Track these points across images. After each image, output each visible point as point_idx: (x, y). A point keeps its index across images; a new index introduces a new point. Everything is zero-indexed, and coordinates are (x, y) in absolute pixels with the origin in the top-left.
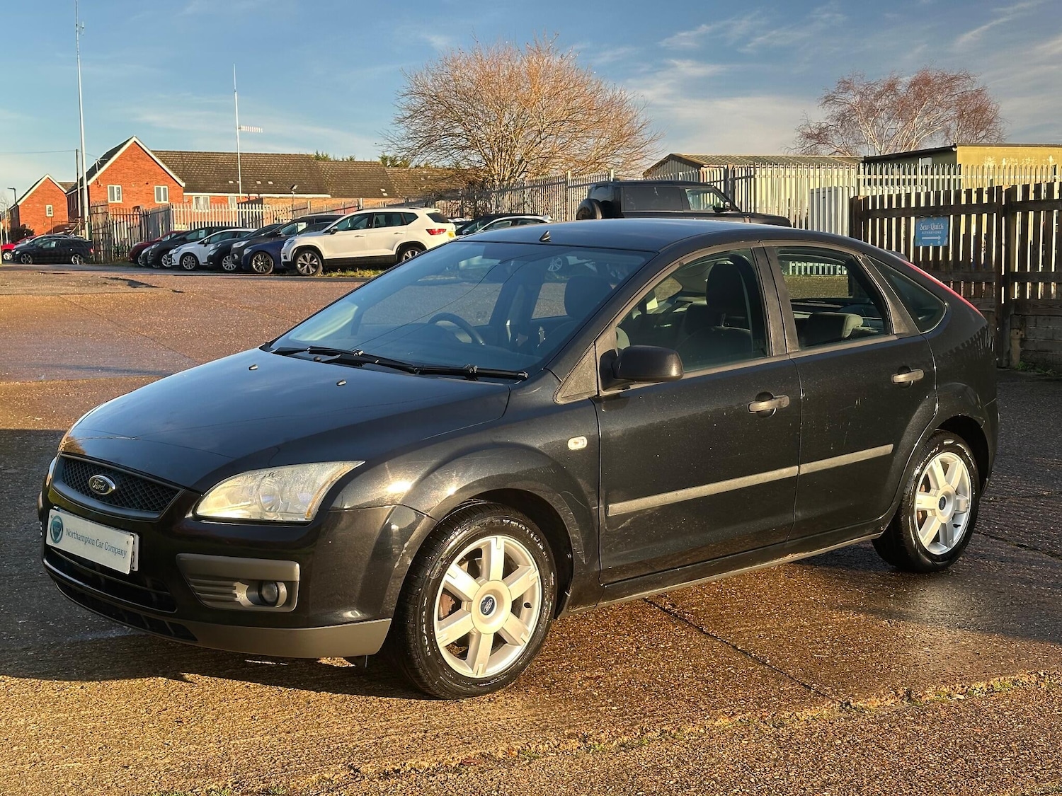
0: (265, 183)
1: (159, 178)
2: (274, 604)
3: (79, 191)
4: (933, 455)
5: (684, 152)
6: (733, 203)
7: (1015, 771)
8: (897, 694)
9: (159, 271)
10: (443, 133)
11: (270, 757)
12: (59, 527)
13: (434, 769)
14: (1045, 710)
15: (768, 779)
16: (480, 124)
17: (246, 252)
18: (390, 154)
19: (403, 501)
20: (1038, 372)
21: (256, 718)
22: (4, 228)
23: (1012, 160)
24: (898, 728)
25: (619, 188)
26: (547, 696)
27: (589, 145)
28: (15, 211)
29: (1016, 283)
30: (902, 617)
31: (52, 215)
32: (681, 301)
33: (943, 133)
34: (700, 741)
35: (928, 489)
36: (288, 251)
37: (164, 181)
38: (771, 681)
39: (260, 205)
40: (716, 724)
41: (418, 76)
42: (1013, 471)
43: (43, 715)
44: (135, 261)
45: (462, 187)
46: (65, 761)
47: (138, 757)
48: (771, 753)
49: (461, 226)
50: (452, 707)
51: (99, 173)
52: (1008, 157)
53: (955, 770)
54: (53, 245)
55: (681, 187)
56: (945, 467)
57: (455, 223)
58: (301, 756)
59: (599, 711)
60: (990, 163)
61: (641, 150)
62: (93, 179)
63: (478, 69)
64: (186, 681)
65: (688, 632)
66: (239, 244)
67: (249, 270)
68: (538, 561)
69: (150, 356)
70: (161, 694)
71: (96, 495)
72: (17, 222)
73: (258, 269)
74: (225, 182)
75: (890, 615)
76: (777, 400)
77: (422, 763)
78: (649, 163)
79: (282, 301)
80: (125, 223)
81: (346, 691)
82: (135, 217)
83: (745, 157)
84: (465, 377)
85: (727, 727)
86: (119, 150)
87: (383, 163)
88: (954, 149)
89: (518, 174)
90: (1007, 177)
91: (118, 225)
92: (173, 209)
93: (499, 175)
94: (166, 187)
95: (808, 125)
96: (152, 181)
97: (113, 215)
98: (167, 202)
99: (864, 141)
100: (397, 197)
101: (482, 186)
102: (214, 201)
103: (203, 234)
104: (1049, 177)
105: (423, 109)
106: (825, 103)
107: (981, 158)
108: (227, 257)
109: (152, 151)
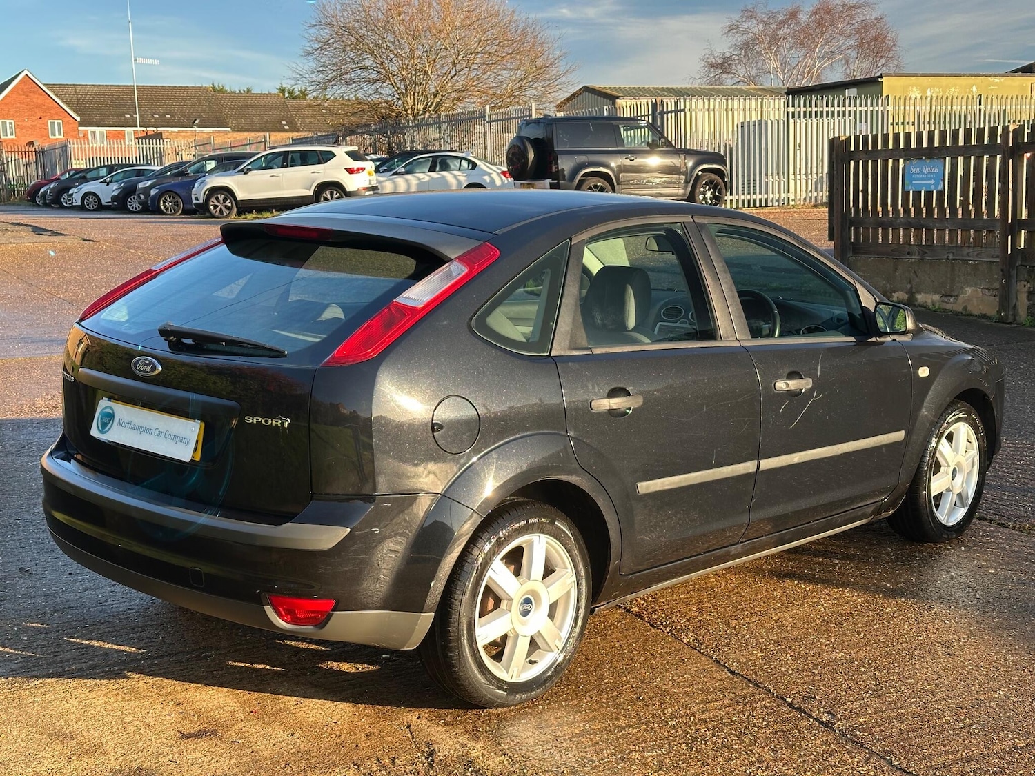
0: (162, 116)
1: (52, 112)
5: (597, 85)
9: (57, 211)
10: (353, 66)
16: (392, 56)
17: (153, 192)
18: (287, 85)
23: (937, 90)
25: (551, 124)
27: (506, 77)
29: (1023, 231)
36: (199, 193)
37: (58, 116)
39: (161, 141)
44: (33, 200)
45: (375, 122)
49: (378, 163)
52: (932, 87)
55: (614, 123)
57: (373, 160)
60: (915, 93)
61: (556, 83)
66: (146, 184)
67: (157, 211)
73: (167, 209)
74: (121, 116)
78: (563, 96)
80: (21, 159)
82: (30, 153)
83: (658, 89)
86: (10, 84)
87: (281, 95)
88: (880, 80)
89: (432, 107)
90: (934, 108)
91: (13, 162)
92: (69, 146)
93: (413, 109)
94: (60, 121)
95: (712, 54)
96: (46, 116)
97: (8, 152)
98: (62, 137)
99: (767, 70)
100: (298, 130)
101: (395, 120)
102: (110, 136)
103: (103, 172)
104: (975, 107)
105: (333, 40)
106: (729, 31)
107: (907, 89)
108: (132, 197)
109: (44, 84)
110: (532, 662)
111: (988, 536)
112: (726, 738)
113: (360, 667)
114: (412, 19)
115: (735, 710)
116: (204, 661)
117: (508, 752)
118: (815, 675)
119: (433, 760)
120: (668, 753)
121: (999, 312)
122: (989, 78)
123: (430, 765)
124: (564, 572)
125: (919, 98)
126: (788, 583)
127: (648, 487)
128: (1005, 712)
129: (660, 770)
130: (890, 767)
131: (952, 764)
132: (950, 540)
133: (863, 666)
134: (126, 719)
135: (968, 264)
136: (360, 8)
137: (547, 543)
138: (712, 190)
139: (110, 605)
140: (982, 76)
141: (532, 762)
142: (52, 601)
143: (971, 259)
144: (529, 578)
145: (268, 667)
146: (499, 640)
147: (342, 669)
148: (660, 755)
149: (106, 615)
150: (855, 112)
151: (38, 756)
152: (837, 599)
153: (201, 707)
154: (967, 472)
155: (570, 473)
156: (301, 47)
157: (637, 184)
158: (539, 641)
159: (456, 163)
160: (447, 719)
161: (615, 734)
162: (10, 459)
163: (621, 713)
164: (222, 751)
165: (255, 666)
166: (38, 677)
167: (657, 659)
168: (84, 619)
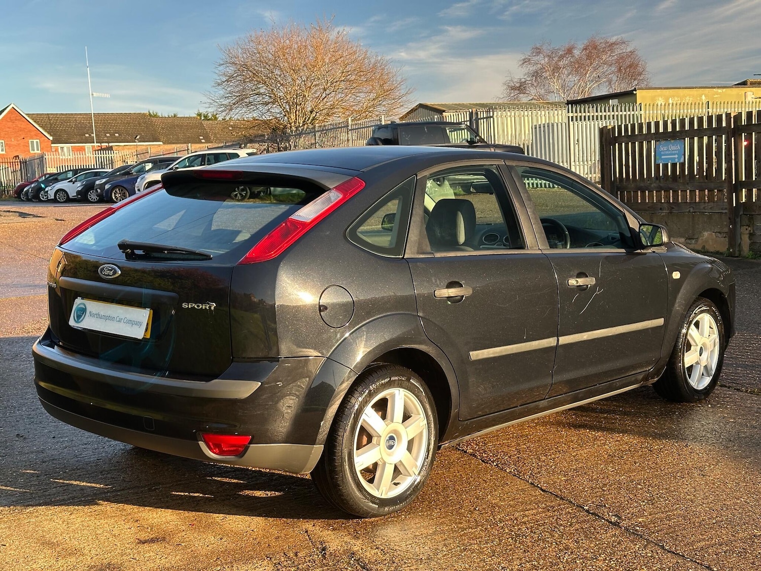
0: (112, 135)
1: (32, 134)
5: (429, 103)
9: (38, 204)
10: (250, 93)
17: (107, 187)
18: (203, 111)
23: (676, 99)
25: (397, 128)
27: (363, 98)
29: (744, 190)
33: (607, 84)
36: (140, 186)
37: (36, 136)
39: (112, 152)
41: (231, 50)
44: (19, 197)
45: (267, 133)
52: (673, 97)
55: (442, 126)
60: (660, 101)
61: (399, 101)
63: (276, 44)
66: (101, 181)
67: (110, 200)
73: (117, 199)
74: (82, 135)
78: (405, 111)
80: (9, 168)
82: (16, 163)
83: (473, 104)
86: (1, 114)
87: (199, 117)
88: (634, 92)
89: (310, 121)
90: (674, 111)
91: (4, 170)
92: (45, 157)
93: (295, 123)
94: (38, 141)
95: (512, 80)
96: (27, 137)
98: (39, 151)
99: (552, 91)
100: (212, 143)
101: (283, 131)
102: (74, 150)
103: (70, 174)
104: (704, 110)
105: (236, 74)
106: (523, 63)
107: (654, 98)
108: (91, 191)
109: (26, 114)
110: (396, 484)
111: (727, 397)
112: (541, 534)
113: (269, 493)
114: (293, 58)
115: (546, 515)
116: (154, 492)
117: (380, 546)
118: (604, 491)
119: (325, 553)
120: (498, 545)
121: (728, 249)
122: (714, 89)
123: (324, 556)
124: (418, 418)
125: (663, 104)
126: (582, 431)
127: (477, 355)
128: (746, 513)
129: (493, 556)
130: (663, 551)
131: (708, 548)
132: (700, 400)
133: (640, 485)
134: (98, 532)
135: (704, 215)
136: (256, 51)
137: (405, 395)
139: (83, 457)
140: (709, 88)
141: (398, 552)
142: (41, 455)
143: (707, 211)
144: (392, 421)
145: (201, 495)
146: (371, 467)
147: (256, 495)
148: (492, 546)
149: (81, 463)
150: (617, 115)
151: (34, 558)
152: (619, 441)
153: (153, 522)
154: (710, 350)
155: (420, 343)
158: (401, 468)
160: (335, 526)
161: (459, 533)
162: (7, 364)
163: (463, 519)
164: (170, 551)
165: (192, 494)
166: (32, 506)
167: (488, 483)
168: (65, 466)
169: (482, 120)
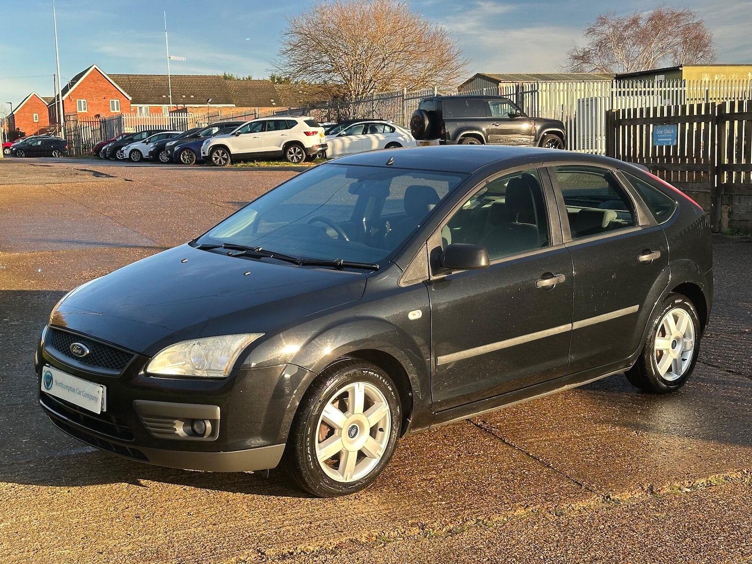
0: (188, 96)
1: (113, 94)
2: (203, 435)
3: (56, 104)
4: (667, 311)
5: (487, 72)
6: (522, 111)
7: (727, 548)
8: (643, 489)
9: (114, 162)
10: (314, 61)
11: (201, 544)
12: (50, 379)
13: (317, 551)
14: (748, 499)
15: (553, 556)
16: (341, 54)
17: (176, 149)
18: (277, 75)
19: (292, 361)
20: (741, 235)
21: (192, 513)
22: (4, 130)
23: (722, 76)
24: (644, 515)
25: (441, 102)
26: (396, 494)
27: (420, 68)
28: (11, 118)
29: (725, 172)
30: (646, 428)
31: (38, 121)
32: (487, 200)
33: (672, 54)
34: (504, 527)
35: (664, 335)
36: (205, 149)
37: (116, 96)
38: (554, 480)
39: (185, 114)
40: (516, 514)
41: (297, 21)
42: (724, 313)
43: (42, 514)
44: (98, 155)
45: (329, 100)
46: (58, 548)
47: (109, 545)
48: (554, 536)
49: (328, 129)
50: (329, 504)
51: (70, 91)
52: (718, 73)
53: (685, 547)
54: (39, 143)
55: (485, 100)
56: (676, 318)
57: (325, 127)
58: (224, 543)
59: (432, 505)
60: (706, 78)
61: (456, 72)
62: (66, 95)
63: (339, 15)
64: (141, 485)
65: (494, 443)
66: (171, 143)
67: (179, 162)
68: (389, 399)
69: (110, 232)
70: (124, 495)
71: (75, 356)
72: (13, 126)
73: (185, 161)
74: (160, 96)
75: (637, 427)
76: (557, 278)
77: (309, 547)
78: (461, 81)
79: (202, 187)
80: (90, 127)
81: (254, 492)
82: (97, 122)
83: (530, 75)
84: (334, 268)
85: (523, 516)
86: (84, 74)
87: (272, 81)
88: (680, 69)
89: (368, 89)
90: (719, 88)
91: (85, 129)
92: (123, 117)
93: (355, 91)
94: (118, 100)
95: (575, 50)
96: (108, 97)
97: (81, 122)
98: (119, 111)
99: (616, 61)
100: (282, 106)
101: (343, 99)
102: (152, 111)
103: (145, 135)
105: (300, 44)
106: (588, 33)
107: (700, 75)
108: (163, 152)
109: (107, 75)
114: (355, 29)
125: (708, 81)
135: (691, 193)
138: (554, 146)
143: (694, 190)
150: (661, 91)
156: (279, 49)
157: (502, 142)
159: (381, 128)
169: (527, 94)
